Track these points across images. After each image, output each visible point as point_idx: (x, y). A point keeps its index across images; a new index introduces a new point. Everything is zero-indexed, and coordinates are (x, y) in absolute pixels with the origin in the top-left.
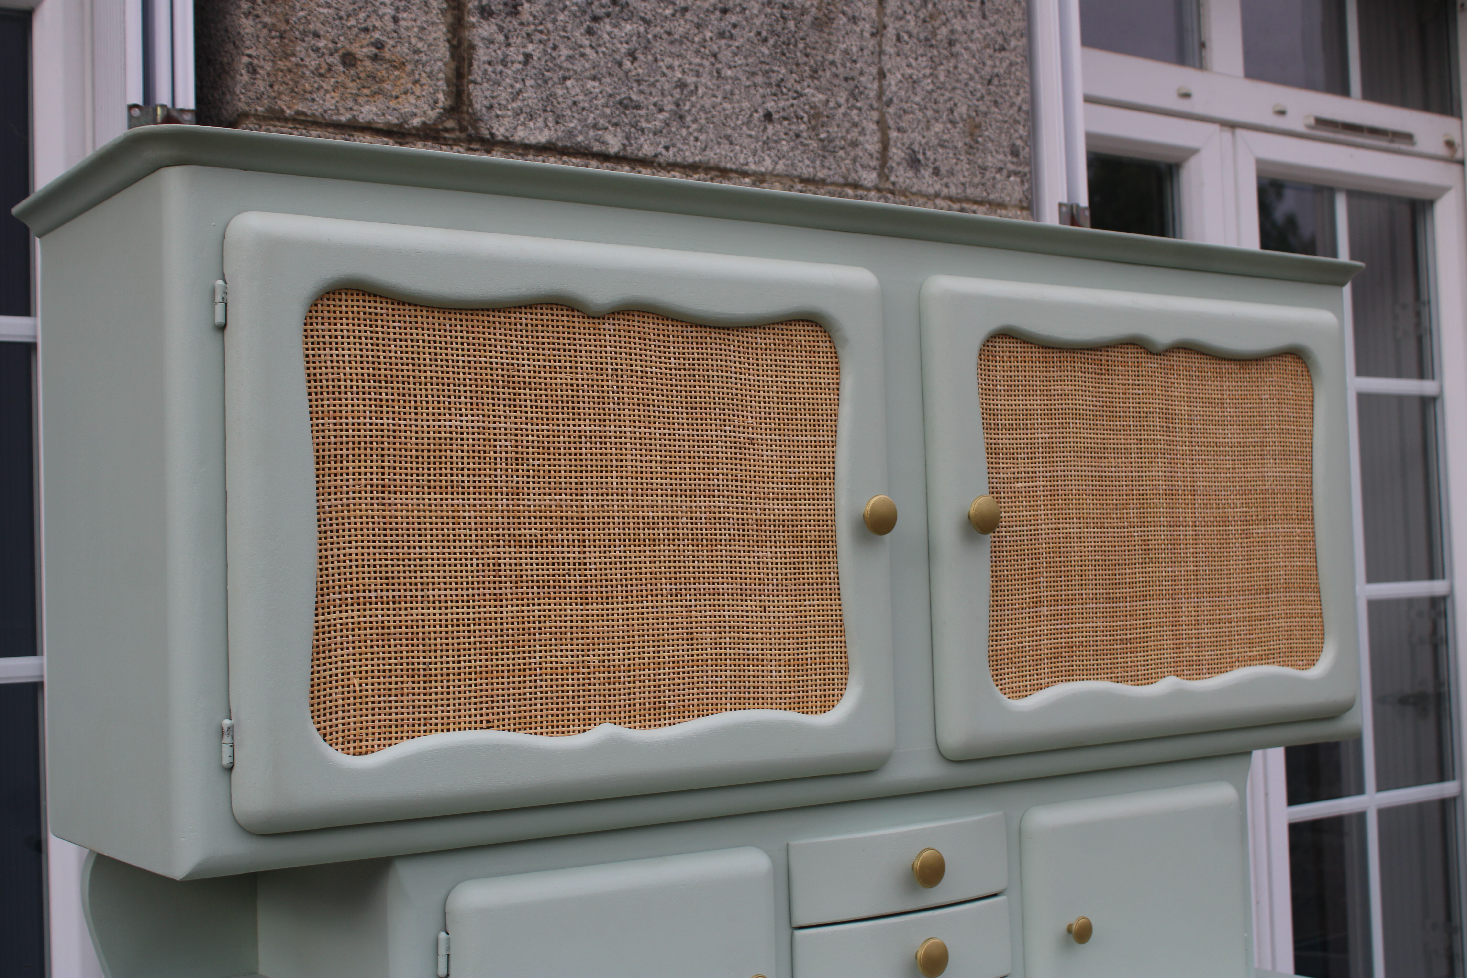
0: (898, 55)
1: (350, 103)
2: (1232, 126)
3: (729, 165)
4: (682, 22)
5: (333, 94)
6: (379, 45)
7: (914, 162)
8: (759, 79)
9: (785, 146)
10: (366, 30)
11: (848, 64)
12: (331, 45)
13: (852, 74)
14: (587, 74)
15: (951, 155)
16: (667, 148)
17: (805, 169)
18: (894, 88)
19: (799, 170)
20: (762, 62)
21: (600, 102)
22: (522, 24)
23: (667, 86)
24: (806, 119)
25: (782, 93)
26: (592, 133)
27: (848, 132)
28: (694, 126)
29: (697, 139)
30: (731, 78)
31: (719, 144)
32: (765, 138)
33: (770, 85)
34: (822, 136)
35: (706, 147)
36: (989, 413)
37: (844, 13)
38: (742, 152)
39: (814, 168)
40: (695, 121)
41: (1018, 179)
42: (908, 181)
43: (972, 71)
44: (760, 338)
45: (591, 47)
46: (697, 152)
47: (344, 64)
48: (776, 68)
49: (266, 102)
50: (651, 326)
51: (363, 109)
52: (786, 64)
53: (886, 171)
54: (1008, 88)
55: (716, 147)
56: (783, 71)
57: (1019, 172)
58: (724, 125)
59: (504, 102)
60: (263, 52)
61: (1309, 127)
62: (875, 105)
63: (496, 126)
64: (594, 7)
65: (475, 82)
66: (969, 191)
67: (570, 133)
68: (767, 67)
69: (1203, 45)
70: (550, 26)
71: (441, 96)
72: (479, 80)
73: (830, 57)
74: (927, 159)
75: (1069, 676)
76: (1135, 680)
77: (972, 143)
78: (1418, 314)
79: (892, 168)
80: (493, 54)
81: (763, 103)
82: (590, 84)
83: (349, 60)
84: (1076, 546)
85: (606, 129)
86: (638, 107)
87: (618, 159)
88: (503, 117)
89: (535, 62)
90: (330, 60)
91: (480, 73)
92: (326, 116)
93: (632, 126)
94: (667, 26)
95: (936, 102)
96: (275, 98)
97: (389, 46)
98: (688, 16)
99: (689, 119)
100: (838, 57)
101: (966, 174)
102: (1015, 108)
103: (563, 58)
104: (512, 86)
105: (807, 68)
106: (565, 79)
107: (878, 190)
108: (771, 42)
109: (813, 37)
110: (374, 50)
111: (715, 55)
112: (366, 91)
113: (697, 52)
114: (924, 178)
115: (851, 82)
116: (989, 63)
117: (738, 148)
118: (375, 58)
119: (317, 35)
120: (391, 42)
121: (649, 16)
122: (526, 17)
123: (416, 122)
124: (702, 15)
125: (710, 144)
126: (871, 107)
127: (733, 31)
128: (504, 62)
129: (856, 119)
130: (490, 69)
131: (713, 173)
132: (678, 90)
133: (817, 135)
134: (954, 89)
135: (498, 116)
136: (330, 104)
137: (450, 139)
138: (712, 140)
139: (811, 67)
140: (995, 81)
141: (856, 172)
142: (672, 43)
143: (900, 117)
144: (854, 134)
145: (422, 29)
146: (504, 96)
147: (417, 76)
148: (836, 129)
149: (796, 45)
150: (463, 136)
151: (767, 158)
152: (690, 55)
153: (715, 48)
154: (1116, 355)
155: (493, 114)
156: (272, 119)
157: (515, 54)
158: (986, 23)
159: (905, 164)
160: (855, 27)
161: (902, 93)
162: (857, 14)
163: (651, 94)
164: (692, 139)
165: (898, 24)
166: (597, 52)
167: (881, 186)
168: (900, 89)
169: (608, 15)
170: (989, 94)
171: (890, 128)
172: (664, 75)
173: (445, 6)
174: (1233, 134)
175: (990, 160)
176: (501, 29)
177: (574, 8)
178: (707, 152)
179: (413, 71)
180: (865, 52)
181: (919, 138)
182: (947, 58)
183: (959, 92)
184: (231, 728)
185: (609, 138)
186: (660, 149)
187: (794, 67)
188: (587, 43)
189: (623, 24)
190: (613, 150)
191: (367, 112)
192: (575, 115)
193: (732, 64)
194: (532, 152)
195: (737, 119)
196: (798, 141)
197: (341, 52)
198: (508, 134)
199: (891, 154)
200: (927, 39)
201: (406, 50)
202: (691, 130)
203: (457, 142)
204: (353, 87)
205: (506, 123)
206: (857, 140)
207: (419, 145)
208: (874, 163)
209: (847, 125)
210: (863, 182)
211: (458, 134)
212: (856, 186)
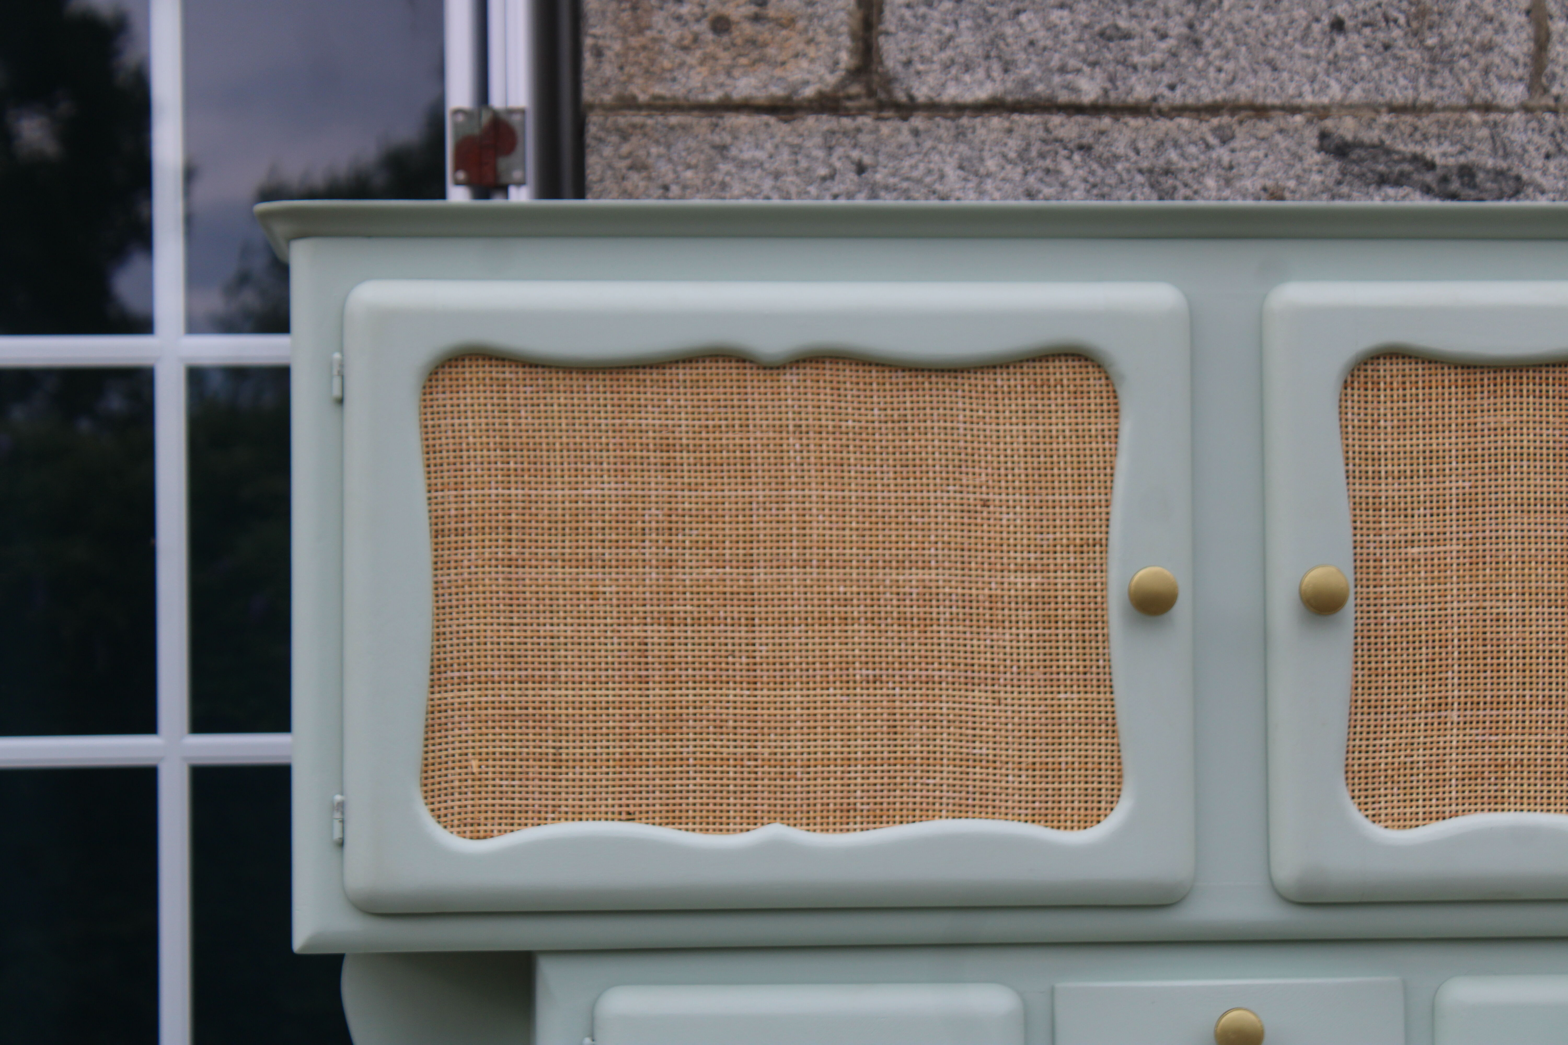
1: (722, 78)
3: (1271, 100)
5: (700, 69)
6: (762, 1)
9: (1364, 63)
12: (697, 10)
16: (1172, 87)
17: (1400, 93)
19: (1388, 96)
21: (1073, 35)
24: (1402, 21)
26: (1057, 79)
27: (1475, 31)
28: (1217, 52)
29: (1220, 70)
31: (1255, 72)
32: (1330, 56)
34: (1431, 41)
35: (1234, 79)
38: (1291, 80)
39: (1416, 89)
40: (1218, 44)
44: (1001, 380)
46: (1220, 86)
47: (715, 30)
49: (614, 89)
50: (847, 374)
51: (738, 84)
53: (1544, 80)
55: (1250, 77)
59: (927, 53)
60: (610, 29)
63: (916, 85)
65: (887, 33)
67: (1025, 83)
71: (844, 56)
72: (892, 29)
75: (1496, 804)
79: (1555, 74)
81: (1330, 7)
82: (1055, 16)
83: (721, 25)
86: (1127, 36)
87: (1095, 109)
88: (927, 72)
90: (696, 28)
91: (895, 21)
92: (690, 97)
93: (1119, 63)
96: (624, 83)
99: (1208, 43)
104: (939, 32)
106: (1018, 12)
107: (1527, 109)
110: (754, 8)
112: (743, 61)
117: (1285, 74)
118: (756, 18)
119: (679, 0)
123: (809, 92)
125: (1241, 74)
129: (1491, 11)
130: (907, 13)
131: (1243, 114)
132: (1192, 6)
133: (1422, 42)
135: (918, 73)
136: (695, 81)
137: (853, 108)
138: (1243, 69)
141: (1488, 87)
144: (1487, 32)
147: (811, 34)
148: (1454, 29)
150: (871, 102)
151: (1333, 83)
155: (912, 70)
156: (621, 108)
163: (1148, 17)
164: (1212, 70)
167: (1533, 103)
171: (1551, 17)
178: (1236, 86)
179: (806, 28)
184: (342, 804)
185: (1083, 83)
186: (1162, 89)
190: (1086, 100)
191: (744, 86)
192: (1033, 58)
194: (967, 113)
195: (1286, 34)
196: (1388, 53)
197: (711, 16)
198: (933, 94)
199: (1552, 54)
202: (1210, 58)
203: (862, 111)
204: (725, 58)
205: (931, 80)
206: (1490, 41)
207: (811, 120)
208: (1520, 71)
209: (1474, 21)
210: (1499, 101)
211: (864, 101)
212: (1487, 108)
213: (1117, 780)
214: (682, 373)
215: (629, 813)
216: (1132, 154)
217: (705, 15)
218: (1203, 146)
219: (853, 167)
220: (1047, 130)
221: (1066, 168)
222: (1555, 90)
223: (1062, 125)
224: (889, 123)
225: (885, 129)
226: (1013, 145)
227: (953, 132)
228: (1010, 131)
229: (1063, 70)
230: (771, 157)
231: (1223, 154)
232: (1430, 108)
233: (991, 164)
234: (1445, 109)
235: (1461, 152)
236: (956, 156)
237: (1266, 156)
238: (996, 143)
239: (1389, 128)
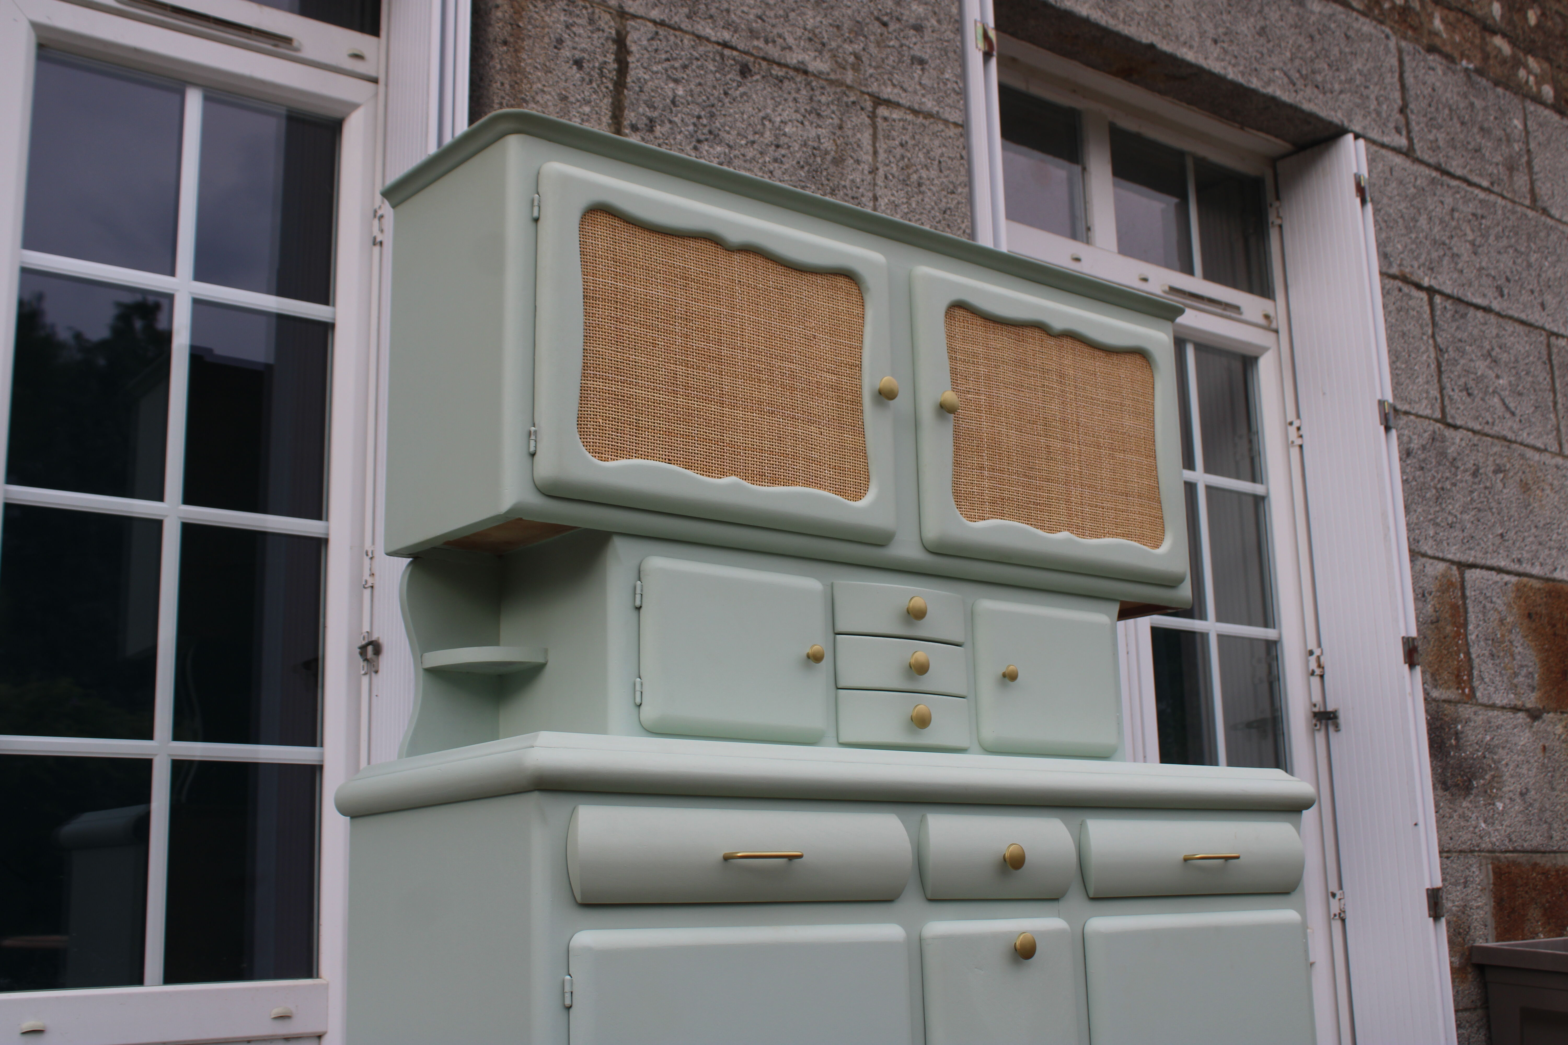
0: (886, 187)
4: (752, 150)
11: (854, 189)
13: (856, 195)
20: (800, 181)
22: (655, 138)
36: (951, 350)
37: (852, 157)
44: (819, 280)
48: (809, 185)
50: (760, 261)
52: (815, 184)
54: (956, 217)
61: (1165, 292)
64: (698, 134)
68: (803, 184)
69: (1089, 229)
70: (672, 142)
73: (843, 183)
75: (1002, 516)
76: (1042, 528)
78: (1250, 442)
84: (1005, 440)
94: (742, 151)
98: (755, 146)
100: (847, 183)
102: (961, 231)
105: (828, 188)
108: (806, 168)
109: (832, 169)
111: (771, 172)
113: (761, 169)
115: (856, 200)
116: (944, 200)
121: (731, 143)
122: (658, 134)
124: (763, 147)
127: (783, 159)
134: (921, 213)
139: (831, 187)
140: (948, 212)
149: (821, 173)
152: (756, 170)
153: (771, 168)
154: (1028, 332)
158: (942, 175)
160: (858, 167)
162: (860, 159)
165: (886, 169)
168: (887, 208)
169: (707, 140)
170: (944, 219)
173: (610, 121)
177: (687, 133)
180: (865, 183)
182: (917, 194)
183: (925, 216)
184: (535, 432)
187: (820, 186)
189: (715, 146)
193: (782, 179)
200: (904, 180)
213: (868, 479)
214: (692, 243)
215: (669, 460)
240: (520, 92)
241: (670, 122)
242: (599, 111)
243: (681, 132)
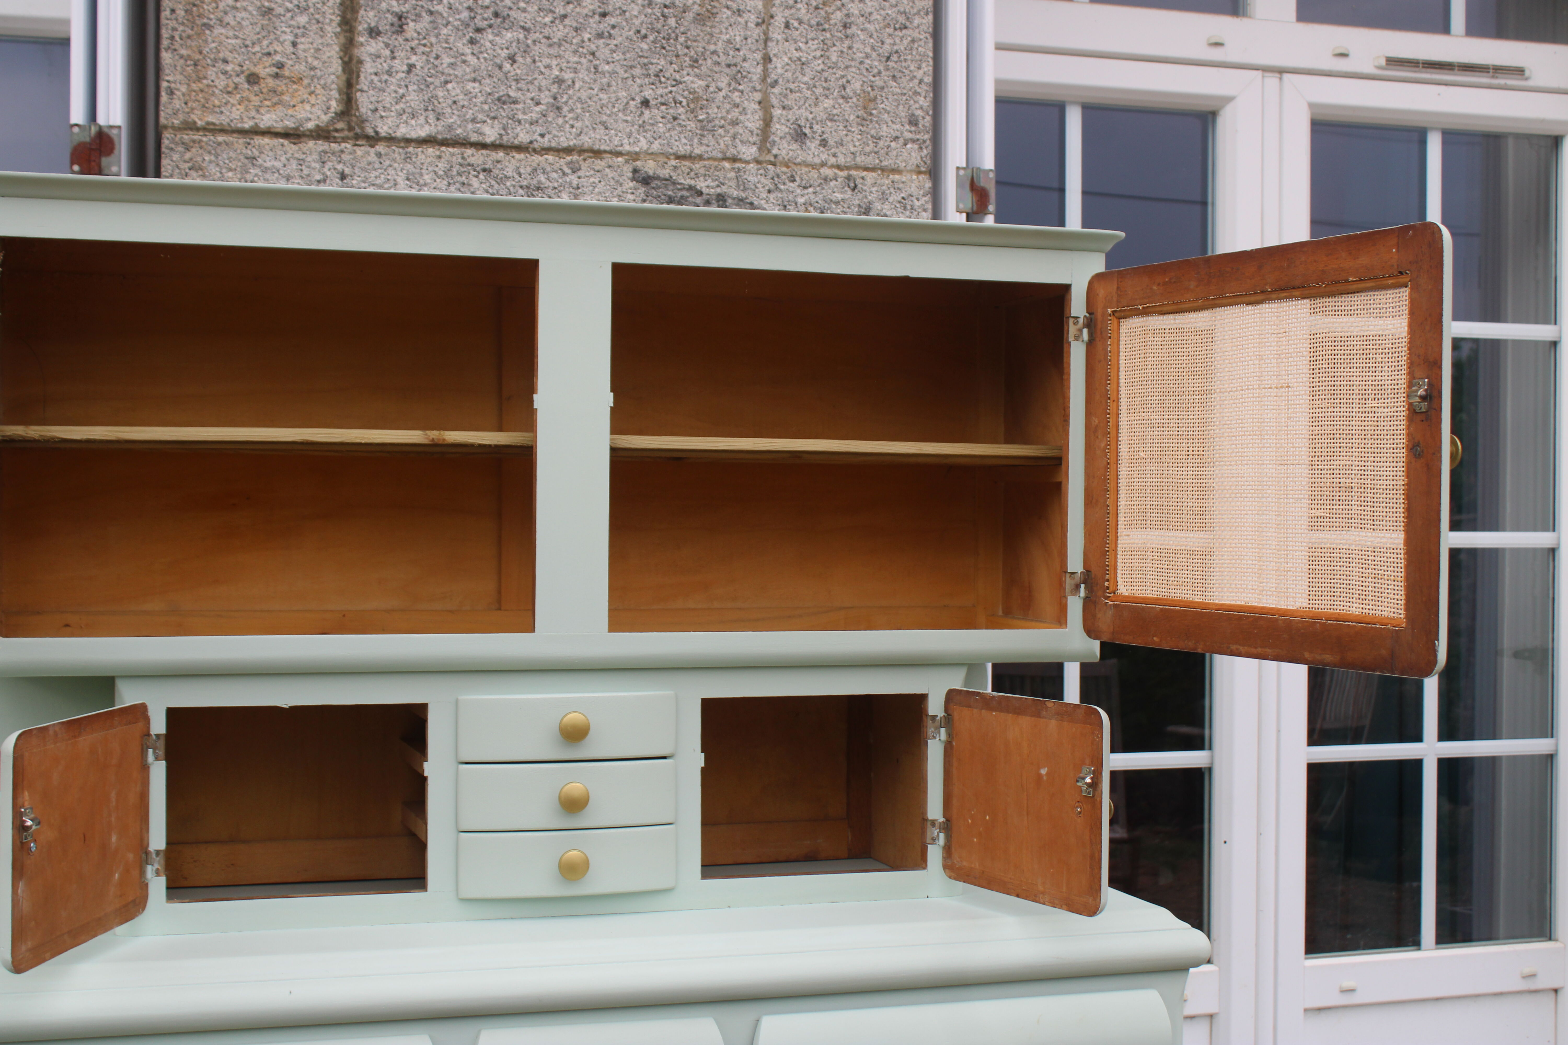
0: (787, 41)
1: (253, 113)
2: (1281, 71)
3: (603, 148)
4: (561, 27)
5: (239, 107)
6: (280, 66)
7: (800, 136)
8: (638, 71)
9: (661, 128)
10: (269, 54)
11: (731, 53)
12: (238, 68)
13: (735, 61)
14: (468, 77)
15: (841, 128)
16: (542, 136)
17: (682, 147)
18: (780, 71)
19: (675, 148)
20: (641, 57)
21: (481, 99)
22: (407, 40)
23: (544, 83)
24: (684, 103)
25: (660, 82)
26: (470, 126)
27: (728, 112)
28: (571, 115)
29: (572, 126)
30: (609, 73)
31: (594, 129)
32: (641, 122)
33: (648, 75)
34: (701, 117)
35: (581, 132)
37: (728, 8)
38: (616, 135)
39: (691, 145)
40: (572, 110)
41: (916, 147)
42: (791, 153)
43: (868, 50)
45: (473, 54)
46: (572, 137)
47: (249, 82)
48: (655, 61)
49: (181, 116)
51: (264, 118)
52: (665, 56)
53: (768, 145)
54: (909, 63)
55: (591, 132)
56: (663, 62)
57: (918, 140)
58: (600, 113)
59: (388, 105)
60: (179, 77)
61: (1379, 68)
62: (758, 87)
63: (380, 125)
64: (476, 21)
65: (362, 91)
66: (859, 159)
67: (450, 127)
68: (646, 61)
70: (433, 40)
71: (333, 104)
72: (365, 88)
73: (712, 47)
74: (814, 133)
77: (865, 115)
79: (774, 142)
80: (380, 66)
81: (641, 92)
82: (470, 86)
83: (253, 79)
85: (484, 122)
86: (515, 102)
87: (495, 146)
88: (387, 117)
89: (417, 70)
90: (237, 80)
91: (367, 83)
92: (232, 125)
93: (510, 118)
94: (546, 31)
95: (826, 81)
96: (188, 113)
97: (288, 66)
98: (567, 21)
99: (565, 109)
100: (720, 47)
101: (857, 144)
102: (916, 81)
103: (445, 66)
104: (396, 92)
105: (687, 59)
106: (446, 82)
107: (758, 162)
108: (651, 38)
109: (695, 31)
110: (275, 70)
111: (593, 54)
112: (267, 103)
113: (575, 52)
114: (810, 149)
115: (733, 68)
116: (889, 41)
117: (613, 132)
118: (276, 76)
119: (225, 61)
120: (290, 62)
121: (529, 25)
122: (410, 34)
123: (310, 125)
124: (581, 20)
125: (585, 130)
126: (754, 89)
127: (612, 32)
128: (389, 73)
129: (738, 100)
130: (375, 79)
131: (587, 155)
132: (556, 86)
133: (696, 117)
134: (847, 67)
135: (382, 117)
136: (235, 114)
137: (339, 137)
138: (587, 127)
139: (691, 57)
140: (895, 58)
141: (735, 147)
142: (550, 46)
143: (786, 96)
144: (735, 114)
145: (318, 50)
146: (388, 100)
147: (313, 88)
148: (716, 110)
149: (676, 39)
150: (351, 134)
151: (642, 139)
152: (568, 55)
153: (593, 47)
155: (378, 115)
156: (185, 129)
157: (400, 65)
159: (789, 138)
160: (739, 19)
161: (789, 75)
162: (742, 8)
163: (528, 90)
164: (568, 126)
165: (787, 13)
166: (478, 58)
167: (761, 159)
168: (786, 71)
169: (490, 26)
170: (887, 69)
171: (773, 107)
172: (542, 73)
173: (338, 30)
174: (1281, 79)
175: (884, 130)
176: (387, 45)
177: (457, 23)
178: (582, 137)
179: (309, 85)
180: (749, 41)
181: (805, 114)
182: (840, 40)
183: (854, 70)
185: (487, 129)
186: (536, 137)
187: (674, 59)
188: (469, 51)
189: (504, 32)
190: (488, 140)
191: (268, 120)
192: (456, 112)
193: (610, 60)
194: (413, 144)
195: (614, 107)
196: (676, 123)
197: (247, 73)
198: (391, 132)
199: (773, 130)
200: (818, 24)
201: (303, 68)
202: (567, 119)
203: (345, 139)
204: (256, 100)
205: (389, 121)
206: (737, 119)
207: (311, 143)
208: (754, 139)
209: (728, 106)
210: (741, 156)
211: (346, 133)
212: (734, 160)
216: (516, 176)
217: (242, 72)
218: (561, 174)
219: (339, 176)
220: (463, 158)
221: (475, 182)
222: (775, 151)
223: (473, 155)
224: (362, 148)
225: (359, 152)
226: (442, 165)
227: (403, 156)
228: (440, 157)
229: (474, 120)
230: (285, 166)
231: (573, 178)
232: (700, 157)
233: (427, 178)
234: (709, 159)
235: (718, 186)
236: (405, 172)
237: (600, 182)
238: (430, 164)
239: (675, 168)
240: (200, 16)
241: (431, 13)
242: (321, 19)
243: (448, 23)
